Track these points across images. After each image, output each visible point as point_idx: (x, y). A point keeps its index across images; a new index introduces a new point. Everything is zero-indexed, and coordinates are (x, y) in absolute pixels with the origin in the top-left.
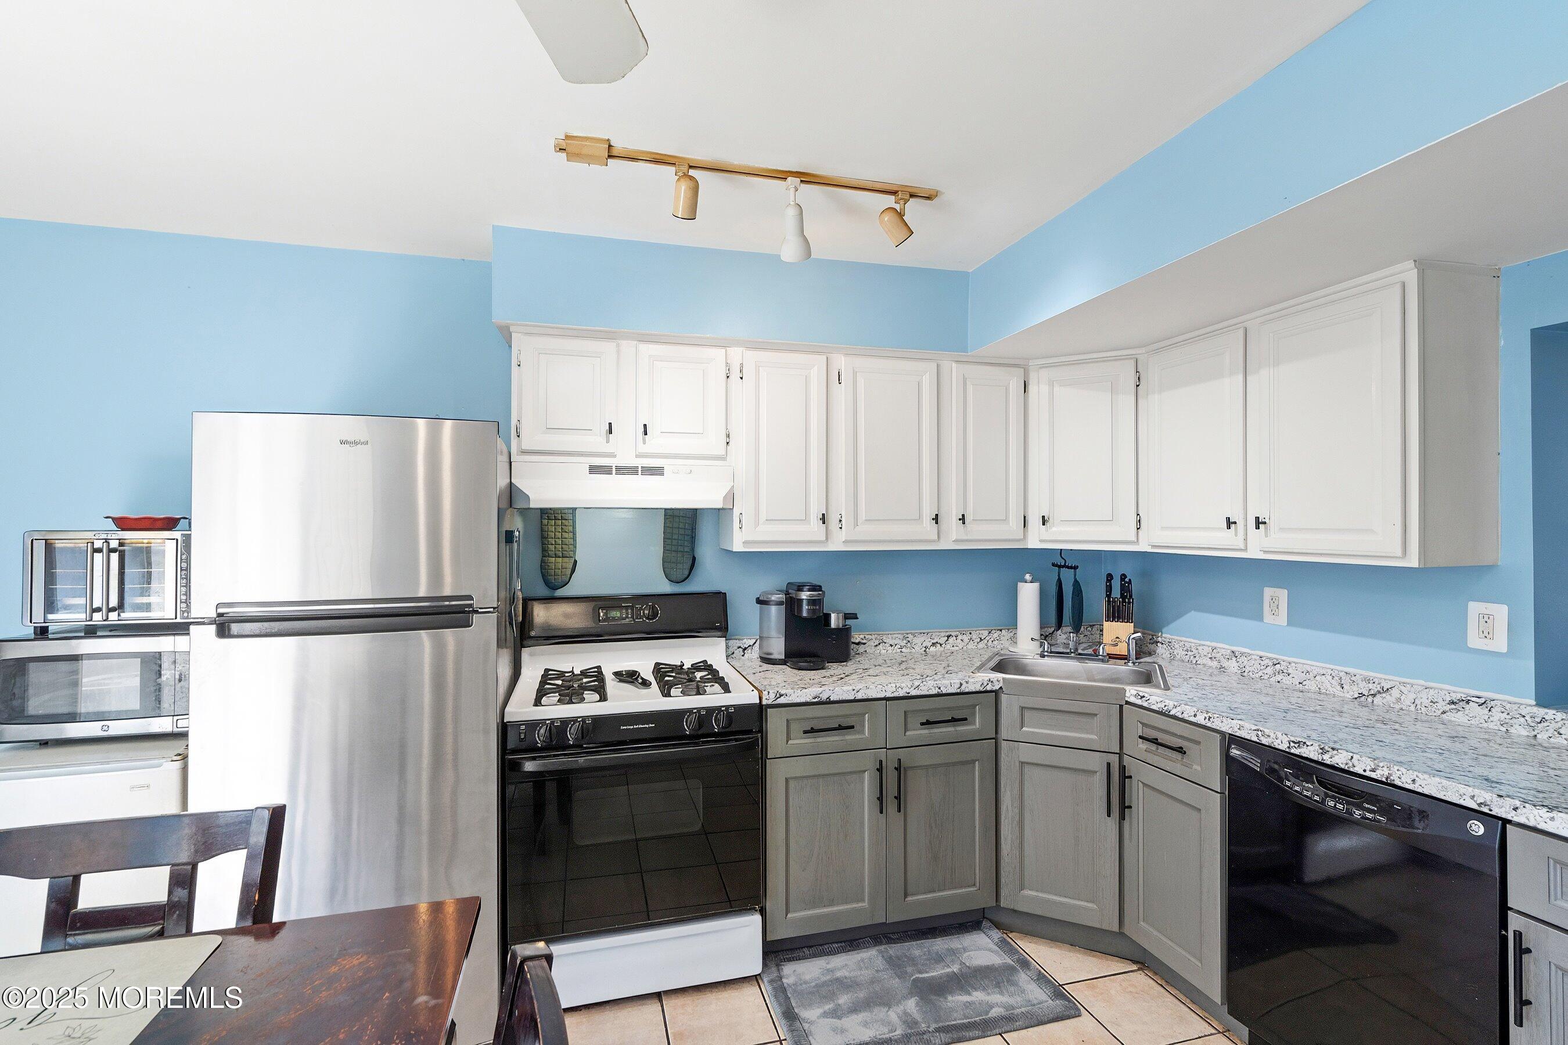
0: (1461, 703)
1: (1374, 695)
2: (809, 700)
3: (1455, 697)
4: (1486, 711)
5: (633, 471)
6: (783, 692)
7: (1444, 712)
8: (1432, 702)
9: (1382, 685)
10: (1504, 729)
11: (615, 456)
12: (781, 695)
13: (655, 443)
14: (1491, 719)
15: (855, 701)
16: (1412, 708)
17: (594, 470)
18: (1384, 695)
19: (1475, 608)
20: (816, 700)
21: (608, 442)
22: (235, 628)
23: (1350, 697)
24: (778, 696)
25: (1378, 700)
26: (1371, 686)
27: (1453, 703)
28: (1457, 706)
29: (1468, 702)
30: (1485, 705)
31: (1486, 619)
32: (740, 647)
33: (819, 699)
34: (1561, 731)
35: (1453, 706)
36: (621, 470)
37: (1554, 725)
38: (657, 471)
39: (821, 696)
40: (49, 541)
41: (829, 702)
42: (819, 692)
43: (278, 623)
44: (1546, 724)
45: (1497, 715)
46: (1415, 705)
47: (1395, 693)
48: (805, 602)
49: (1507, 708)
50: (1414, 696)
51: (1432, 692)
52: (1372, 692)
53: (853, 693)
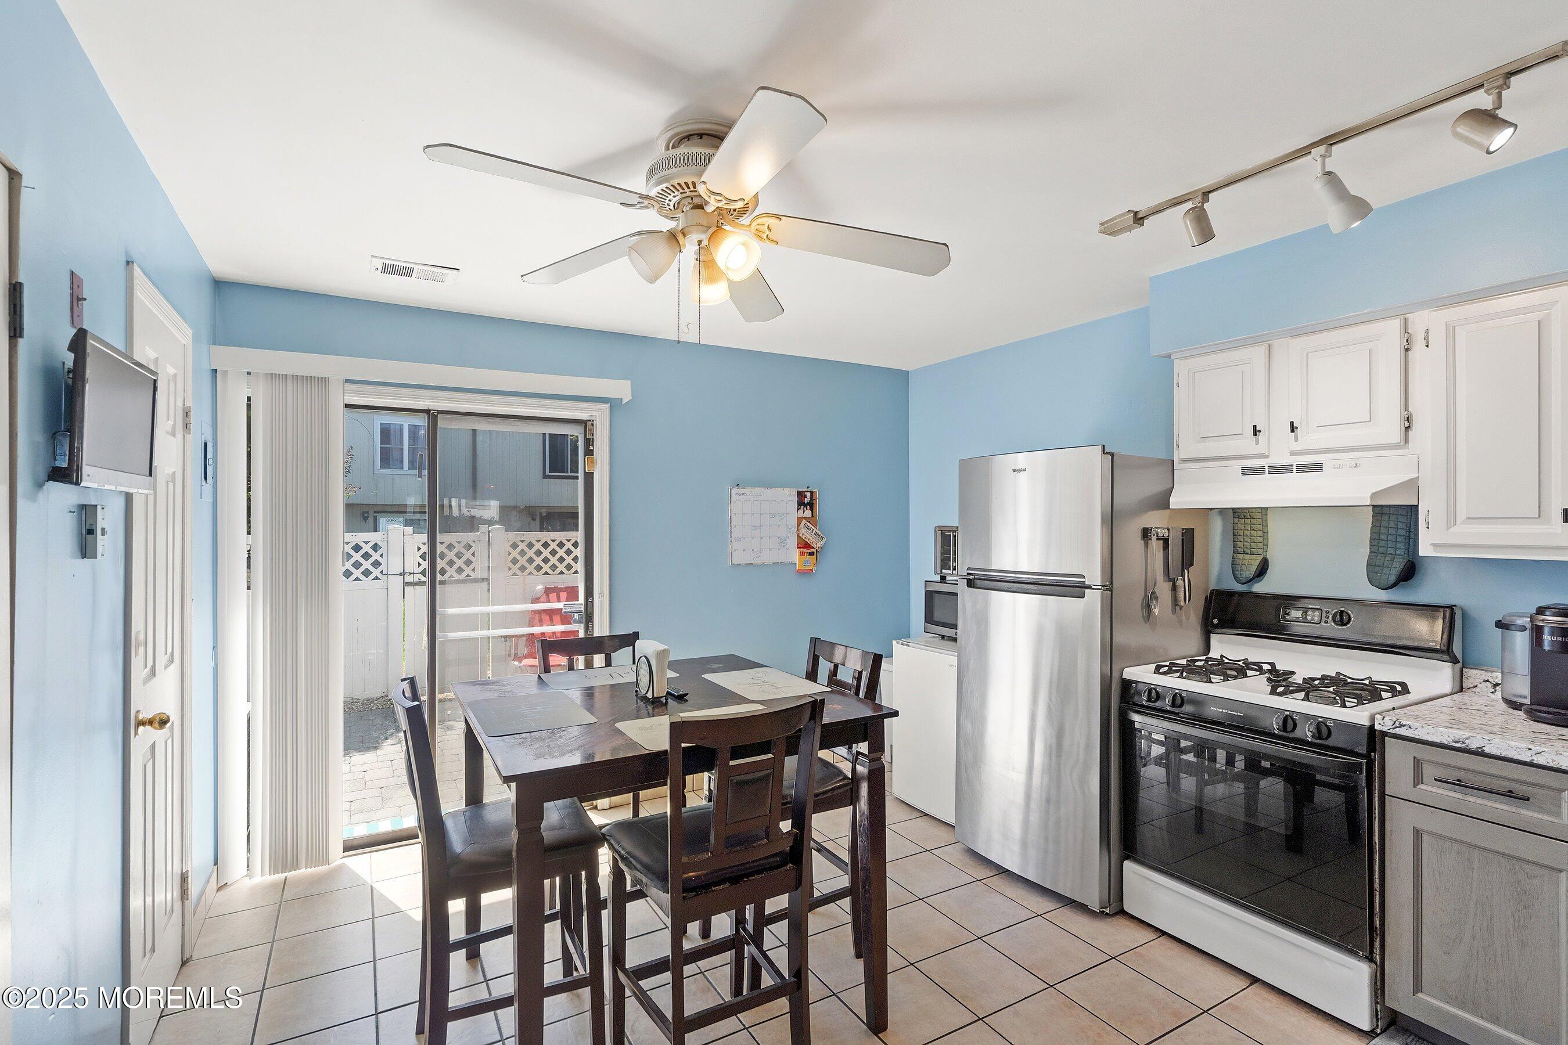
2: (1446, 743)
5: (1286, 469)
6: (1404, 722)
11: (1267, 457)
12: (1401, 726)
13: (1308, 439)
15: (1531, 764)
17: (1246, 471)
20: (1458, 745)
21: (1257, 444)
22: (978, 582)
24: (1397, 724)
32: (1488, 681)
33: (1464, 745)
36: (1275, 470)
38: (1317, 468)
39: (1467, 741)
40: (943, 531)
41: (1479, 753)
42: (1464, 736)
43: (1017, 584)
48: (1546, 630)
53: (1529, 753)
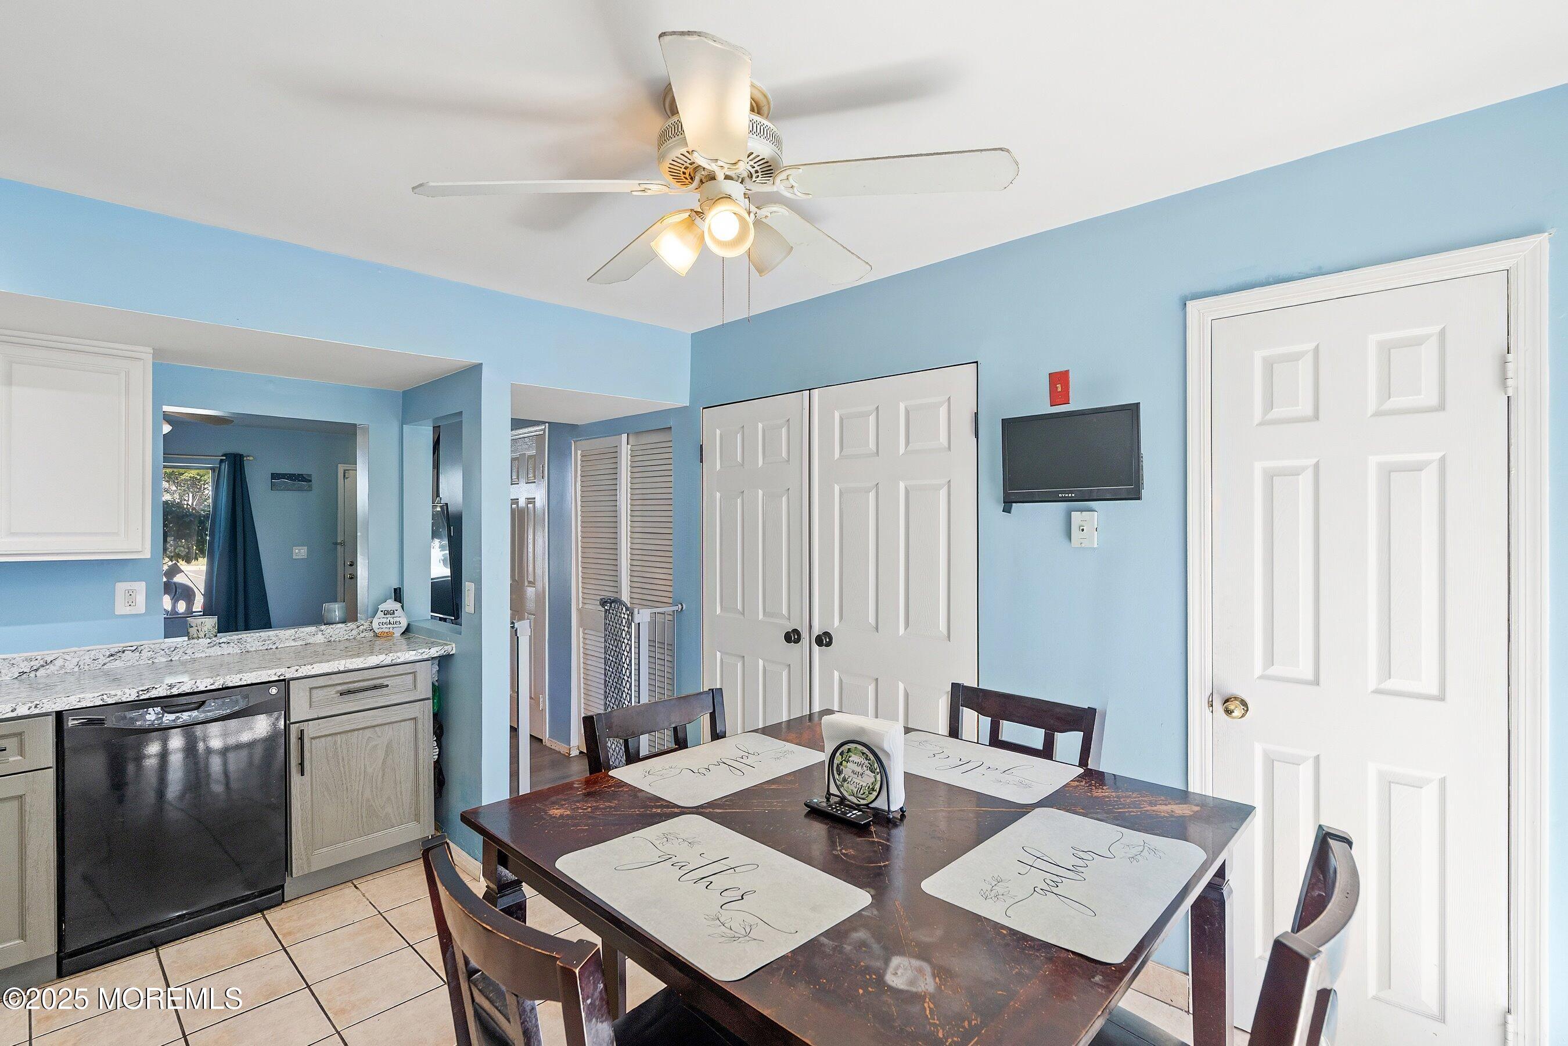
0: (118, 654)
1: (36, 670)
3: (113, 651)
4: (137, 654)
7: (105, 664)
8: (94, 660)
9: (46, 659)
10: (150, 662)
14: (142, 658)
16: (76, 669)
18: (47, 667)
19: (121, 587)
23: (9, 678)
25: (41, 672)
26: (32, 663)
27: (112, 655)
28: (115, 657)
29: (123, 652)
30: (137, 650)
31: (131, 593)
34: (186, 652)
35: (112, 658)
37: (182, 650)
44: (178, 650)
45: (146, 654)
46: (78, 666)
47: (59, 663)
49: (152, 647)
50: (78, 659)
51: (93, 653)
52: (35, 668)
